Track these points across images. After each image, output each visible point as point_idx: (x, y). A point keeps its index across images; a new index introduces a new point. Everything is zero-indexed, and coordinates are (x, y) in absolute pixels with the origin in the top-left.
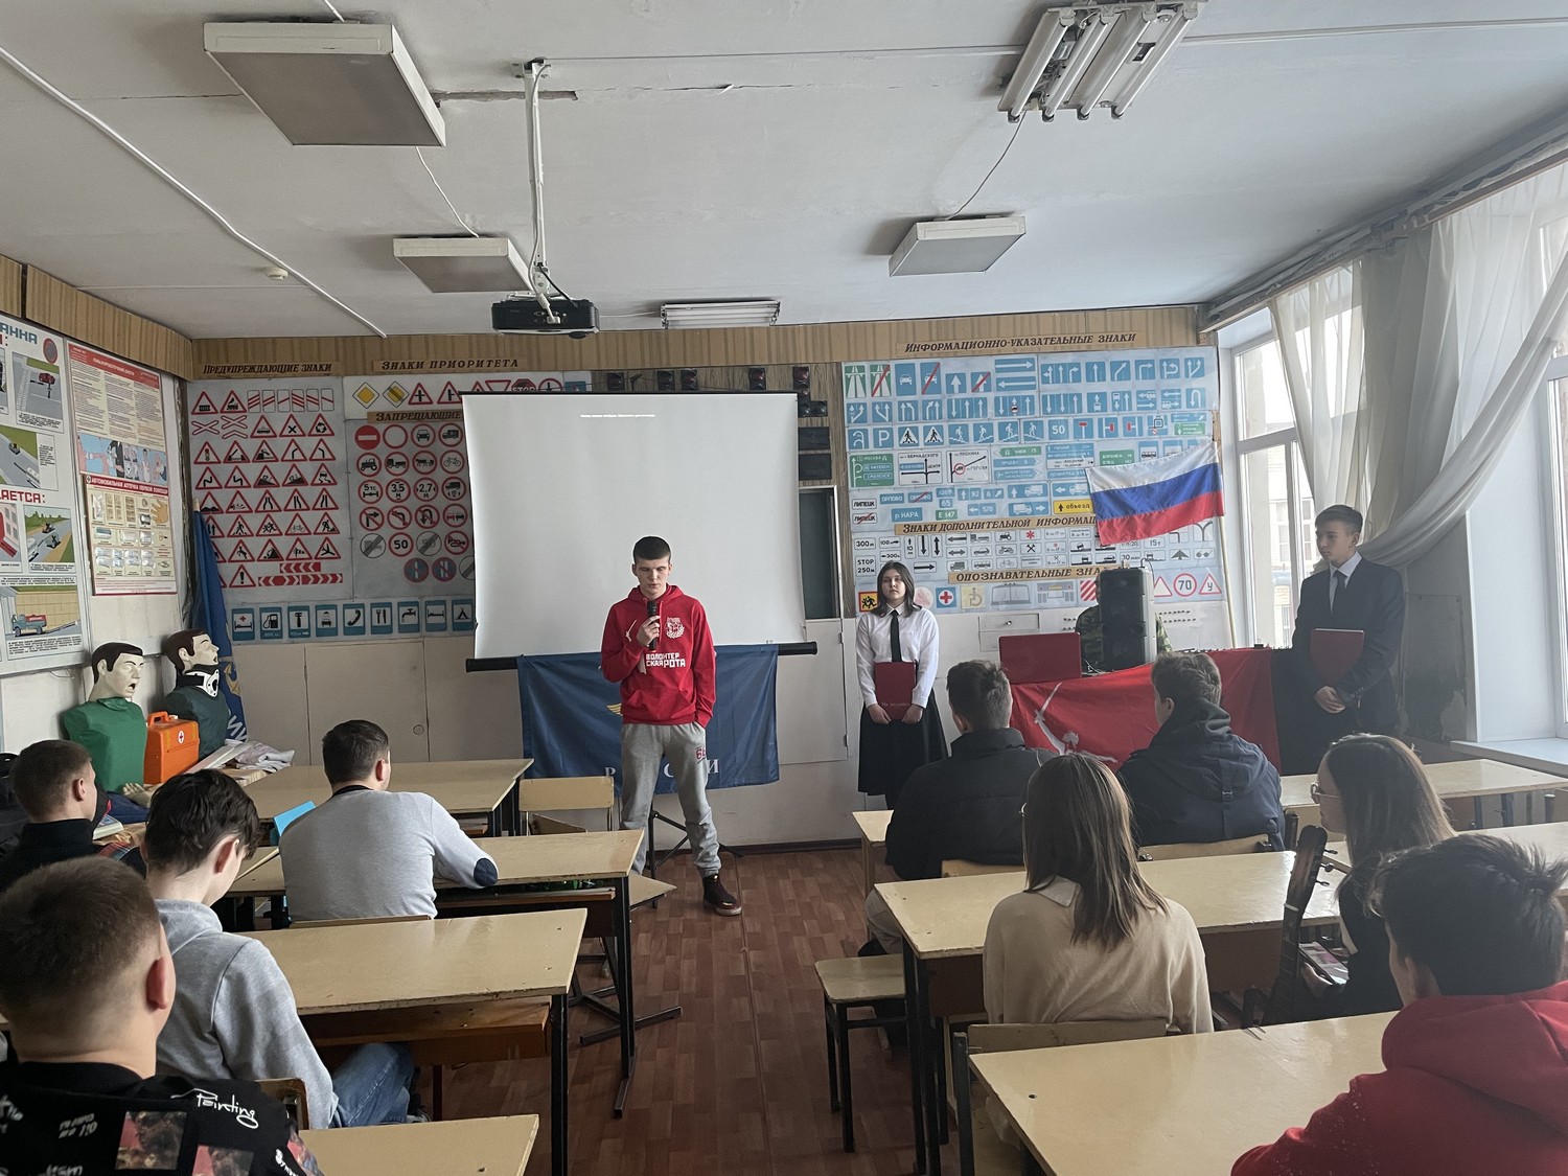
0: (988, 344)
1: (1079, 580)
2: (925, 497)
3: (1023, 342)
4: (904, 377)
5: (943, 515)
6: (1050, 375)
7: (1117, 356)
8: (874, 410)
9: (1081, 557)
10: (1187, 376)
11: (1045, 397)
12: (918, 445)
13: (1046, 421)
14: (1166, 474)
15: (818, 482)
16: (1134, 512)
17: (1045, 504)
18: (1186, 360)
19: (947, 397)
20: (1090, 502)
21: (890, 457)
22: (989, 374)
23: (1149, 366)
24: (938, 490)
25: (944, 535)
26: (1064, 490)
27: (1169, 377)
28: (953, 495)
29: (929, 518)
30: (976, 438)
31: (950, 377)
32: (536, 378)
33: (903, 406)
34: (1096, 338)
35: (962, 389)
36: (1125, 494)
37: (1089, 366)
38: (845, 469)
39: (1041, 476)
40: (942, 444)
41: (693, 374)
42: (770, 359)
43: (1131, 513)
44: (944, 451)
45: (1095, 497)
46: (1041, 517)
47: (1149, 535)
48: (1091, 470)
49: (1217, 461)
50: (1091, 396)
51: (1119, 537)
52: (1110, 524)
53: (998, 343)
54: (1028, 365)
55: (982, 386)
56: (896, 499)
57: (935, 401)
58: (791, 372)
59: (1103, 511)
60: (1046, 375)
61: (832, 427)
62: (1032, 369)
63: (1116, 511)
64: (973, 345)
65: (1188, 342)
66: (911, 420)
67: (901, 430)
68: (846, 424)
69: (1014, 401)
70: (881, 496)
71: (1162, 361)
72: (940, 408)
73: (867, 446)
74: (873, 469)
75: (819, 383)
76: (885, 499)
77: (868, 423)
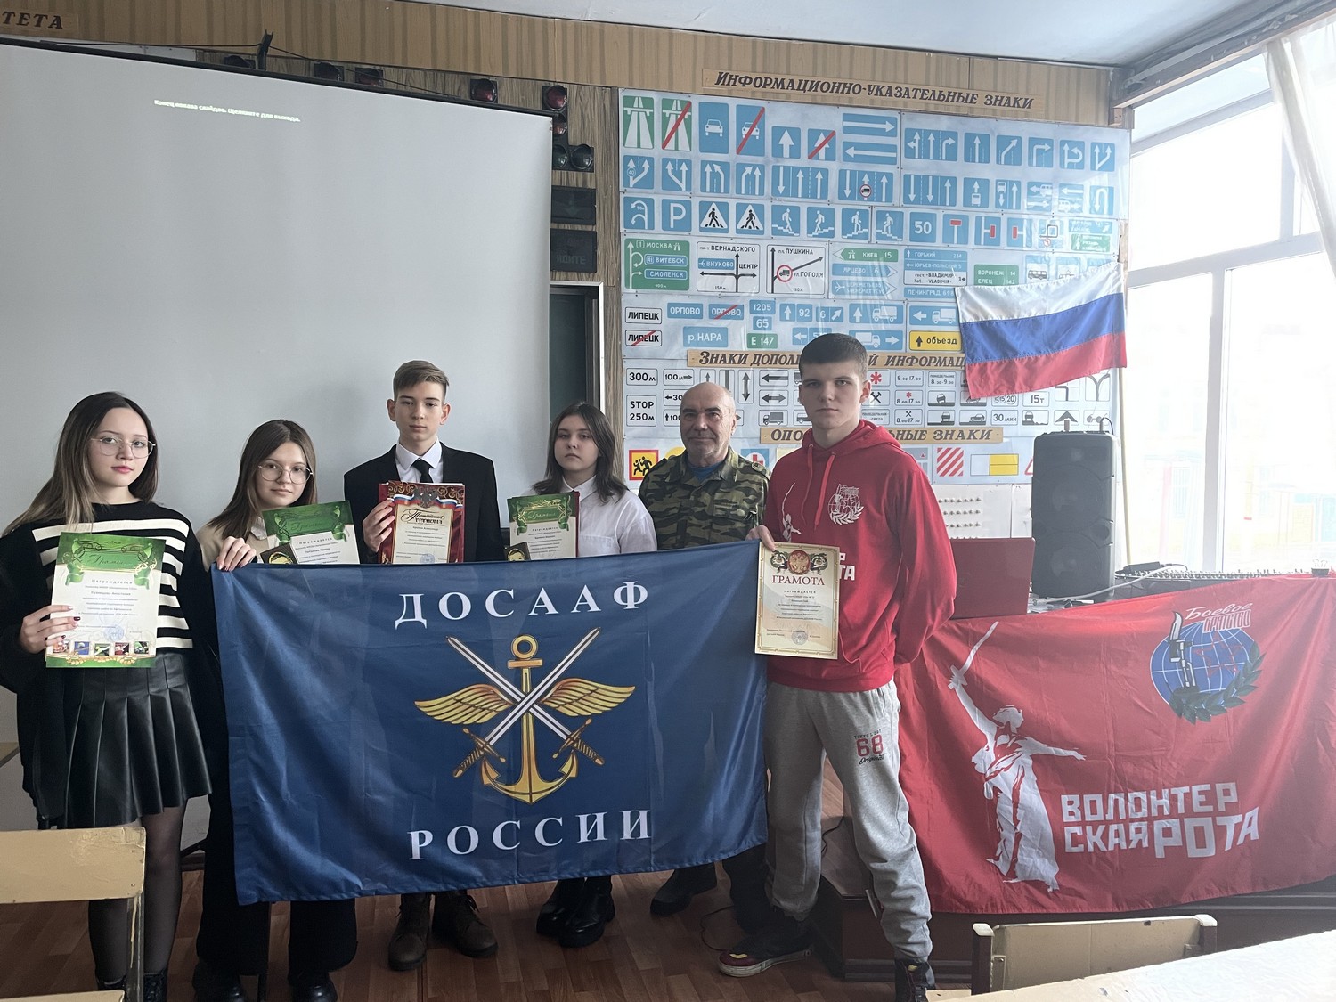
0: (836, 87)
1: (936, 447)
2: (733, 312)
3: (884, 91)
4: (711, 123)
5: (758, 341)
6: (917, 145)
7: (1007, 128)
8: (665, 171)
9: (941, 413)
10: (1093, 168)
11: (907, 177)
12: (726, 231)
13: (907, 212)
14: (1061, 302)
15: (576, 274)
16: (1016, 353)
17: (898, 334)
18: (1094, 145)
19: (773, 161)
20: (957, 337)
21: (685, 246)
22: (834, 133)
23: (1046, 147)
24: (752, 303)
25: (757, 371)
26: (925, 316)
27: (1071, 166)
28: (773, 312)
29: (738, 344)
30: (810, 230)
31: (778, 132)
33: (708, 169)
34: (981, 99)
35: (795, 153)
36: (1003, 328)
37: (969, 138)
38: (617, 259)
39: (894, 294)
40: (762, 233)
41: (377, 76)
42: (506, 66)
43: (1010, 354)
44: (763, 244)
45: (965, 329)
46: (893, 353)
47: (1031, 389)
48: (963, 291)
49: (1122, 291)
50: (969, 183)
51: (992, 389)
52: (983, 371)
53: (849, 88)
54: (888, 127)
55: (823, 148)
56: (692, 311)
57: (754, 167)
58: (539, 94)
59: (976, 349)
60: (911, 144)
61: (600, 191)
62: (893, 134)
63: (991, 352)
64: (814, 86)
65: (1097, 120)
66: (719, 192)
67: (704, 206)
68: (622, 188)
69: (866, 179)
70: (670, 305)
71: (1063, 143)
72: (762, 178)
73: (651, 226)
74: (659, 263)
75: (583, 117)
76: (676, 310)
77: (654, 190)
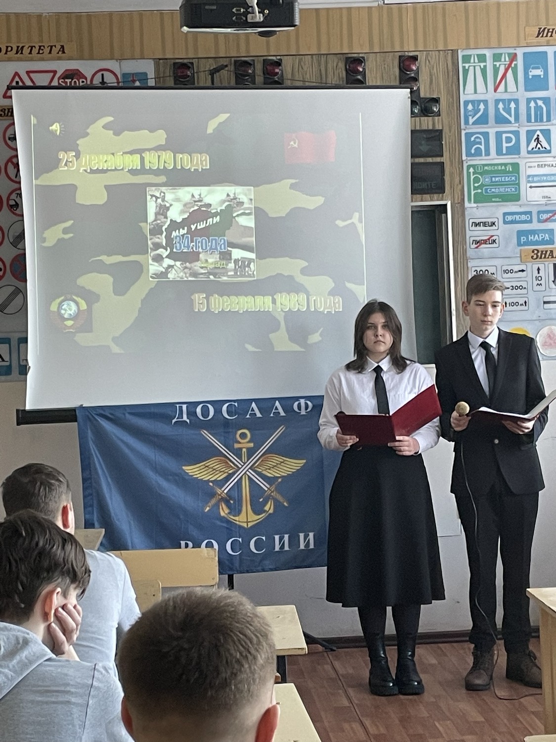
4: (534, 68)
8: (497, 109)
12: (549, 152)
15: (428, 196)
21: (516, 166)
32: (87, 68)
33: (532, 104)
38: (461, 182)
41: (278, 64)
42: (371, 45)
56: (524, 217)
58: (396, 62)
61: (446, 130)
66: (542, 120)
67: (530, 134)
68: (463, 126)
70: (505, 214)
73: (488, 153)
74: (495, 182)
75: (431, 75)
76: (509, 218)
77: (490, 124)
